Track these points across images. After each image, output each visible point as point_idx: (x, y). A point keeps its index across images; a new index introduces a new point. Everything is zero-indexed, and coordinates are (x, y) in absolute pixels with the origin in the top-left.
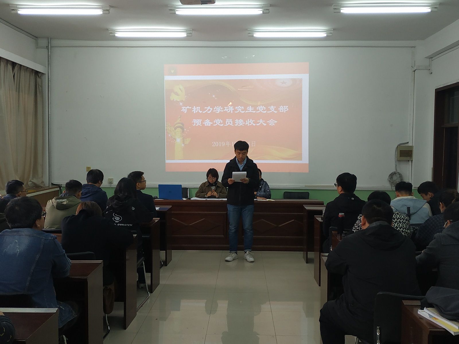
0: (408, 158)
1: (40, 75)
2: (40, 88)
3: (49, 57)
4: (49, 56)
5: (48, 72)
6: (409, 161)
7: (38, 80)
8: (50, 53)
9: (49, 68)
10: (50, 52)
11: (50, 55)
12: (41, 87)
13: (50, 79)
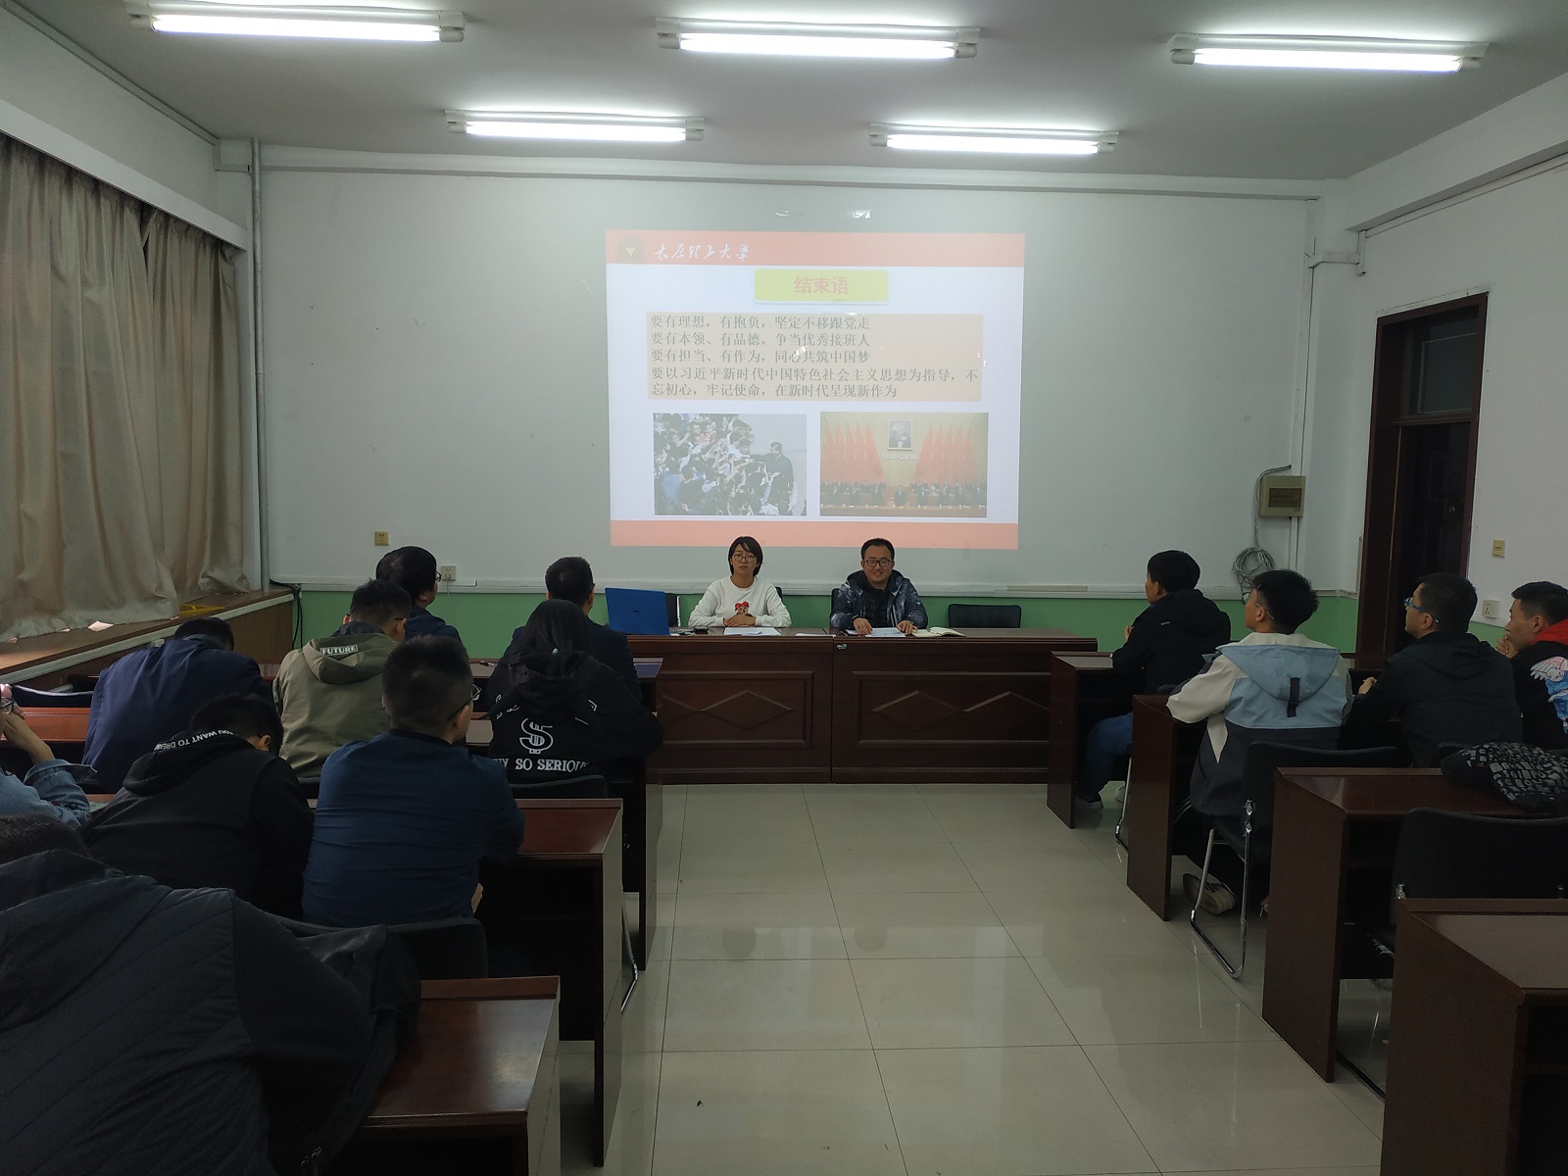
0: (1289, 511)
1: (228, 252)
2: (230, 292)
3: (258, 200)
4: (257, 194)
5: (254, 244)
6: (1290, 518)
7: (223, 266)
8: (257, 187)
9: (258, 232)
10: (257, 184)
11: (261, 193)
12: (234, 289)
13: (259, 267)
